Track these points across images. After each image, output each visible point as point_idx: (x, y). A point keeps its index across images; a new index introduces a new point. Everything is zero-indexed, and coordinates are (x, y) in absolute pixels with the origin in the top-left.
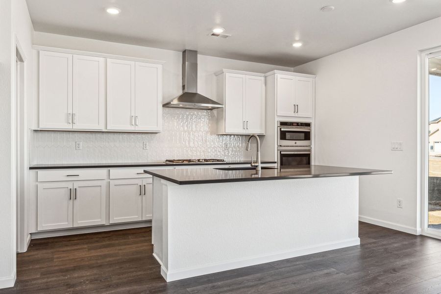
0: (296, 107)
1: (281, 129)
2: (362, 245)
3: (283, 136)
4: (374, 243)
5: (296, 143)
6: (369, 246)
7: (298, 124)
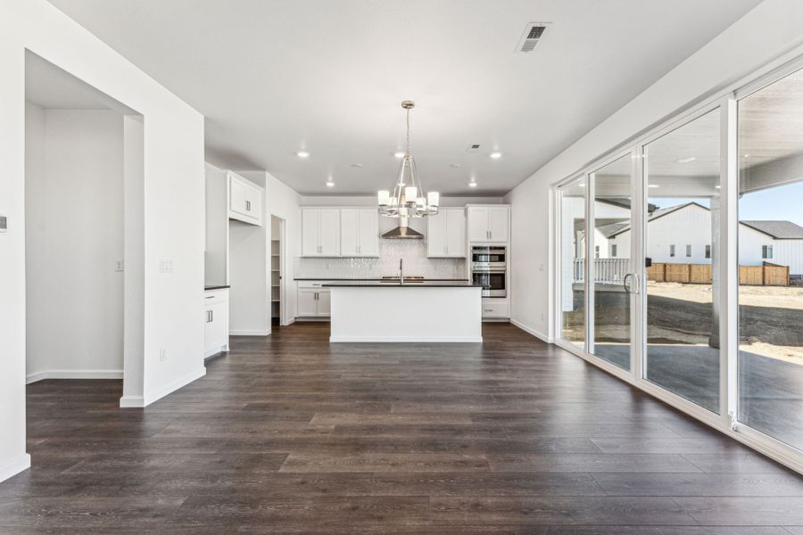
0: (489, 233)
1: (473, 253)
3: (475, 258)
7: (491, 248)
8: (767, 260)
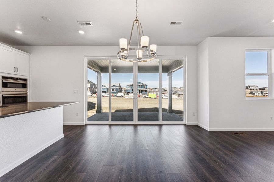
0: (16, 69)
1: (3, 81)
3: (5, 85)
4: (70, 134)
5: (16, 90)
6: (68, 136)
7: (17, 79)
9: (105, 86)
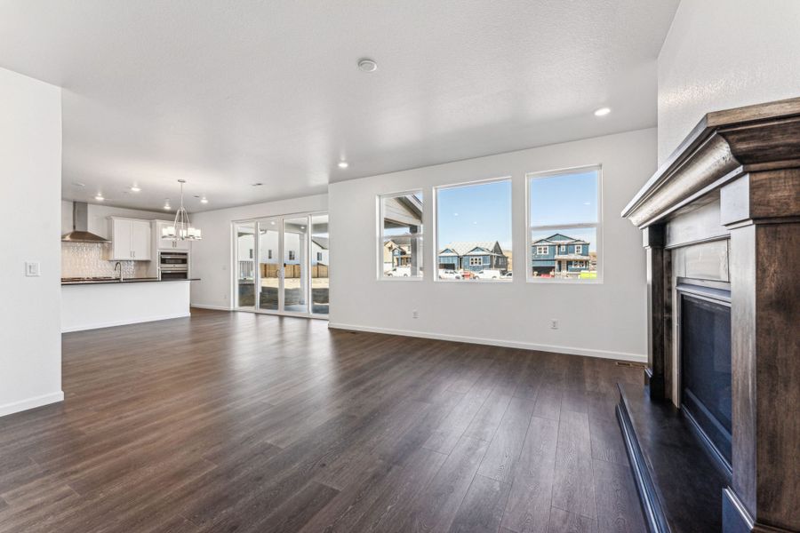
0: (175, 244)
1: (161, 257)
2: (192, 317)
3: (163, 261)
4: (200, 315)
5: (174, 266)
7: (176, 254)
8: (320, 262)
9: (453, 251)
